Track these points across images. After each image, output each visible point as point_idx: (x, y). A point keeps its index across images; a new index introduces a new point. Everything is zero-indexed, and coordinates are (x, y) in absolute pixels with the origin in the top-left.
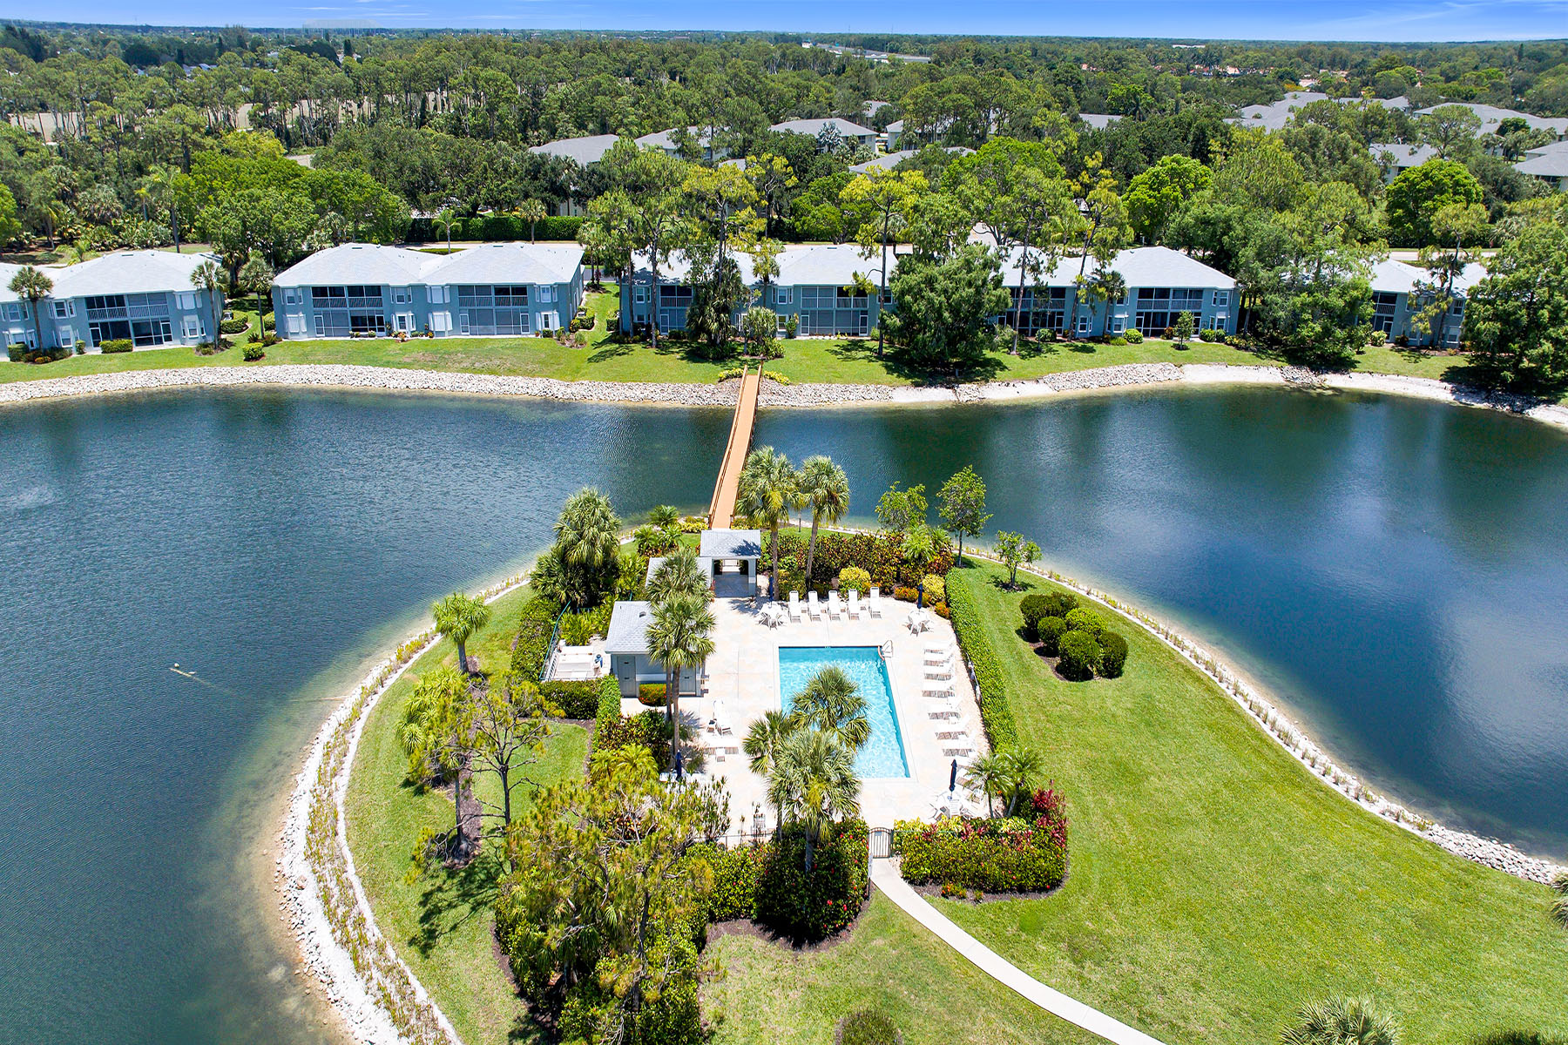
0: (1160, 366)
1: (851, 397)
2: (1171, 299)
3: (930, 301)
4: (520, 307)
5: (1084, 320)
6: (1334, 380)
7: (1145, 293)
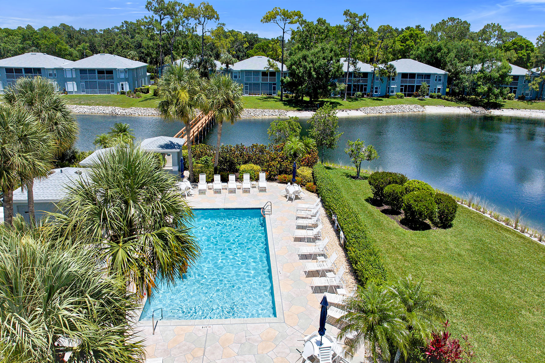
0: (414, 106)
1: (266, 114)
2: (416, 79)
3: (305, 67)
4: (110, 80)
5: (376, 88)
6: (495, 112)
7: (404, 75)
